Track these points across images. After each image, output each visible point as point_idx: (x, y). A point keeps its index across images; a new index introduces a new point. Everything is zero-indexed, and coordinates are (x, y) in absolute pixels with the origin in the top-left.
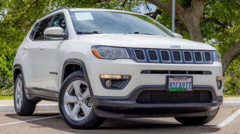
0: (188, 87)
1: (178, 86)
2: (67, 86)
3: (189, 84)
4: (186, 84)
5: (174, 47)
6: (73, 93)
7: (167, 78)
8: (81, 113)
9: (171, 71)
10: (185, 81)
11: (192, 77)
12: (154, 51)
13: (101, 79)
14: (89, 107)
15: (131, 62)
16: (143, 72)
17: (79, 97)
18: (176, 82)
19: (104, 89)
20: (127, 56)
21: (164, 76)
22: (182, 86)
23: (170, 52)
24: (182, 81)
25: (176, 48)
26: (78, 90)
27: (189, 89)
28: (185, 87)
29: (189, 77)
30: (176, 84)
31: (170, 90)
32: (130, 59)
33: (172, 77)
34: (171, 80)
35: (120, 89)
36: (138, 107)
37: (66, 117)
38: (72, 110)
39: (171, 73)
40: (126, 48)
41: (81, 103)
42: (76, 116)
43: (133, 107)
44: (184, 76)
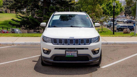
0: (75, 55)
1: (70, 54)
3: (75, 54)
4: (74, 54)
5: (71, 38)
10: (74, 53)
11: (77, 51)
13: (43, 50)
16: (55, 49)
18: (69, 53)
22: (72, 55)
23: (69, 40)
24: (72, 53)
25: (72, 38)
28: (74, 55)
29: (75, 51)
30: (69, 54)
31: (67, 56)
32: (51, 43)
33: (68, 51)
35: (48, 54)
40: (51, 38)
44: (73, 51)
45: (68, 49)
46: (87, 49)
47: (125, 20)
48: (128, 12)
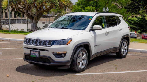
11: (39, 52)
24: (35, 53)
27: (38, 56)
28: (36, 55)
29: (37, 52)
30: (33, 54)
31: (31, 56)
39: (33, 49)
44: (36, 51)
46: (48, 51)
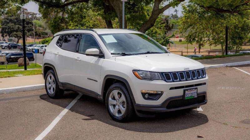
2: (110, 93)
3: (195, 93)
6: (114, 98)
7: (184, 91)
8: (119, 112)
9: (186, 86)
11: (197, 88)
12: (175, 73)
13: (142, 93)
14: (124, 108)
15: (163, 83)
16: (171, 89)
17: (118, 101)
19: (144, 100)
20: (160, 78)
21: (182, 90)
22: (192, 95)
24: (192, 92)
26: (117, 97)
27: (196, 96)
28: (194, 95)
29: (195, 89)
30: (189, 94)
31: (186, 99)
32: (162, 80)
33: (187, 90)
34: (186, 92)
35: (155, 100)
36: (167, 111)
37: (111, 113)
38: (114, 109)
39: (186, 87)
40: (159, 72)
41: (119, 105)
42: (117, 113)
43: (165, 111)
45: (187, 87)
46: (205, 84)
47: (3, 43)
48: (7, 30)
